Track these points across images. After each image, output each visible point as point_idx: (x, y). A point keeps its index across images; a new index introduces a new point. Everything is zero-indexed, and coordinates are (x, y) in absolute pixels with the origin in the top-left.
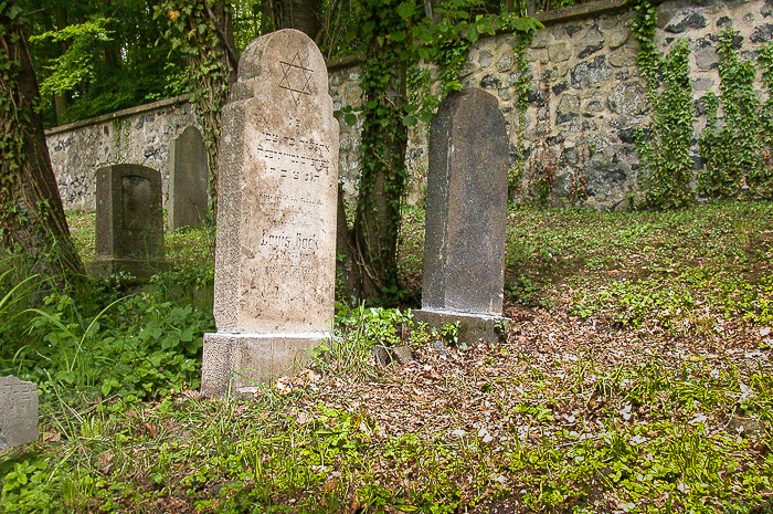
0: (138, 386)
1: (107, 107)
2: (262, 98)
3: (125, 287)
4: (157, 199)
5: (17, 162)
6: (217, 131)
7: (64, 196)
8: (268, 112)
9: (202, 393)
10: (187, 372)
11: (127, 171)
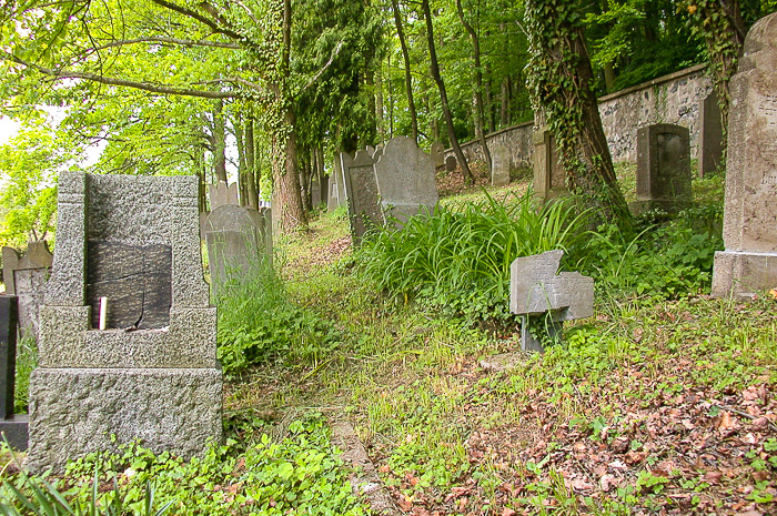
0: (664, 290)
1: (646, 76)
2: (763, 68)
3: (658, 220)
4: (686, 150)
5: (578, 128)
6: (728, 96)
7: (612, 151)
8: (768, 78)
9: (712, 296)
10: (702, 281)
11: (661, 130)
